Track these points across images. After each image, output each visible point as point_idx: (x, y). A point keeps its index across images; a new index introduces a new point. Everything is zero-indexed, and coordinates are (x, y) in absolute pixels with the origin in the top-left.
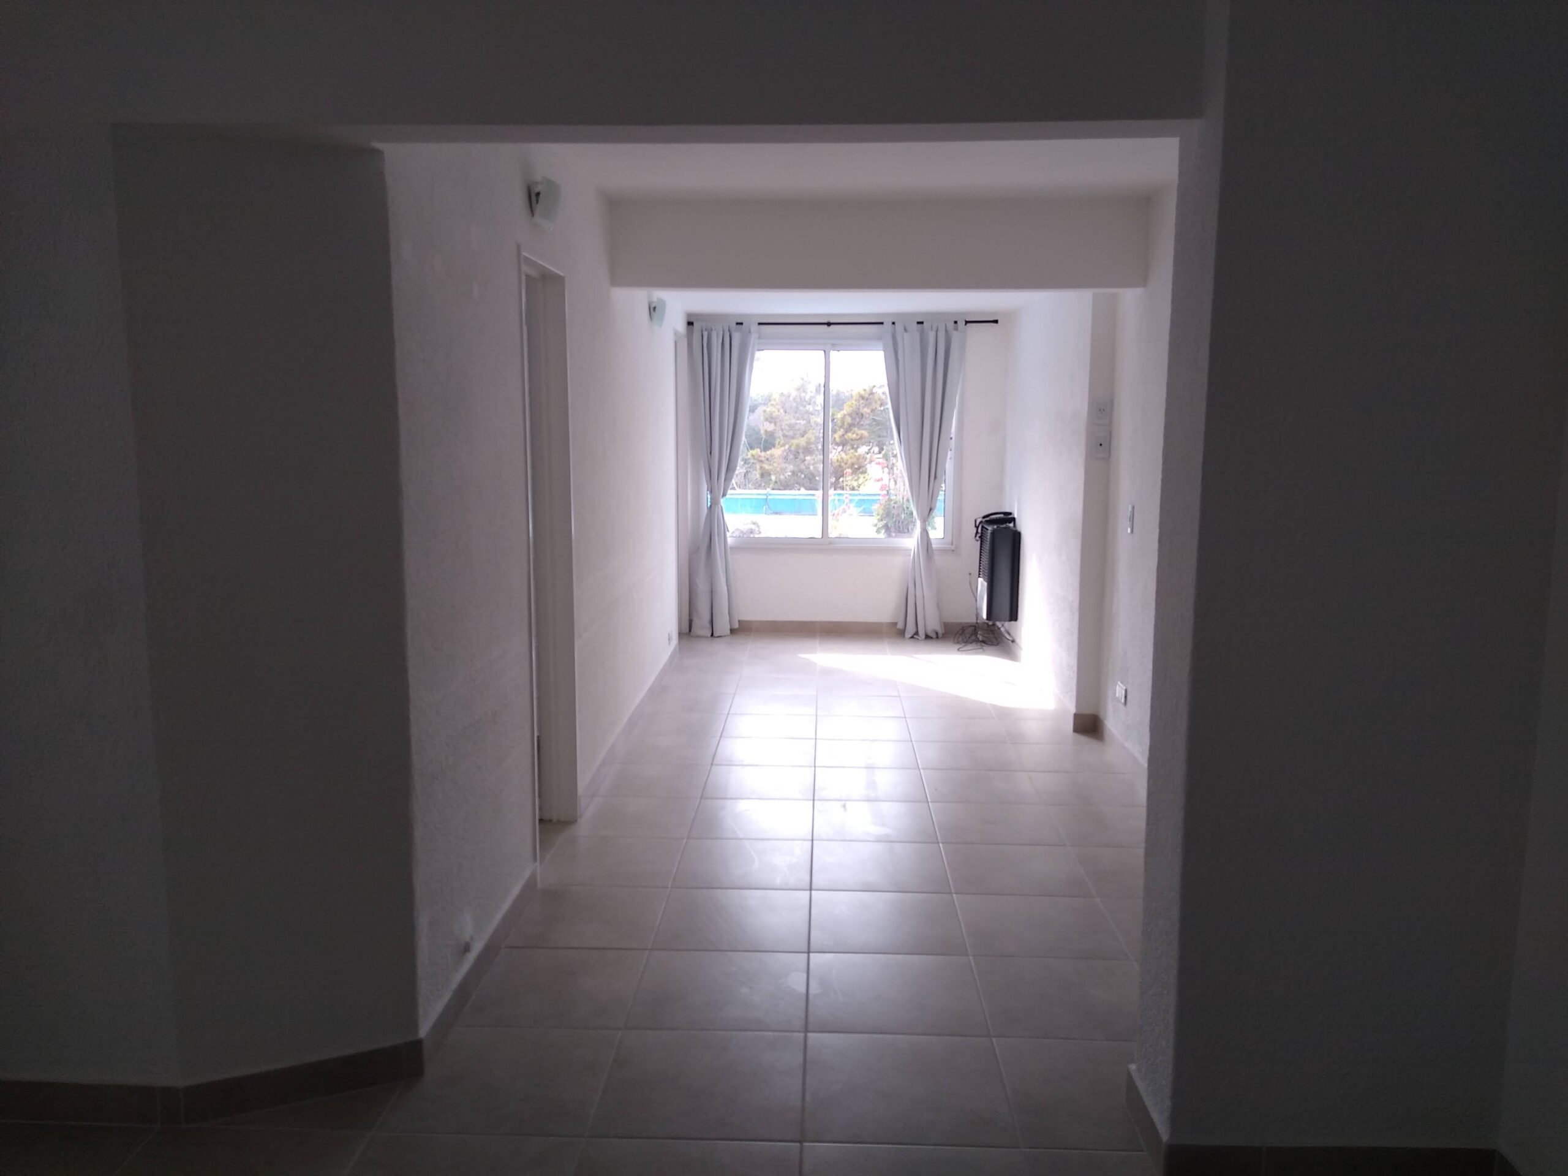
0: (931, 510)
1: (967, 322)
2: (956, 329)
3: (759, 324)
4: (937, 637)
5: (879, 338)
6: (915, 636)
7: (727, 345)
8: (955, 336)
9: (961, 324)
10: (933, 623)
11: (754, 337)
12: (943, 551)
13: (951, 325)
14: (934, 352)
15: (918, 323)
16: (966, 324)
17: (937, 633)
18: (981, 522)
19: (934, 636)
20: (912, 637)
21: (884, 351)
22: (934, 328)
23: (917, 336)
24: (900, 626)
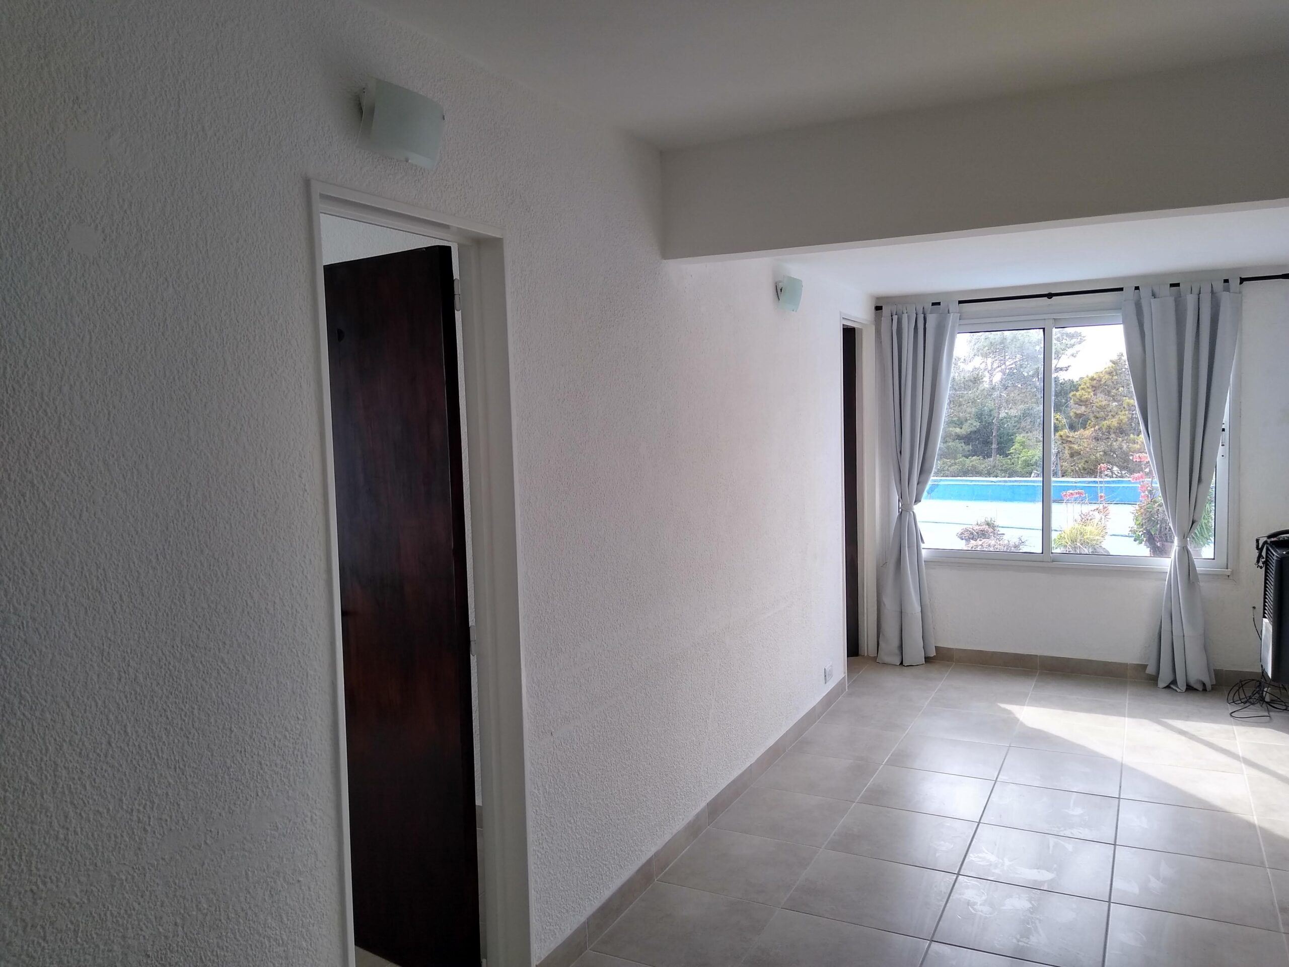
0: (1193, 523)
1: (1242, 280)
2: (1227, 289)
3: (960, 302)
4: (1205, 690)
5: (1117, 308)
6: (1172, 686)
7: (920, 328)
8: (1226, 299)
9: (1234, 283)
10: (1198, 672)
11: (952, 318)
12: (1213, 576)
13: (1219, 286)
14: (1197, 319)
15: (1172, 285)
16: (1241, 283)
17: (1204, 685)
18: (1265, 543)
19: (1200, 688)
20: (1168, 687)
21: (1124, 323)
22: (1195, 290)
23: (1171, 302)
24: (1151, 670)
